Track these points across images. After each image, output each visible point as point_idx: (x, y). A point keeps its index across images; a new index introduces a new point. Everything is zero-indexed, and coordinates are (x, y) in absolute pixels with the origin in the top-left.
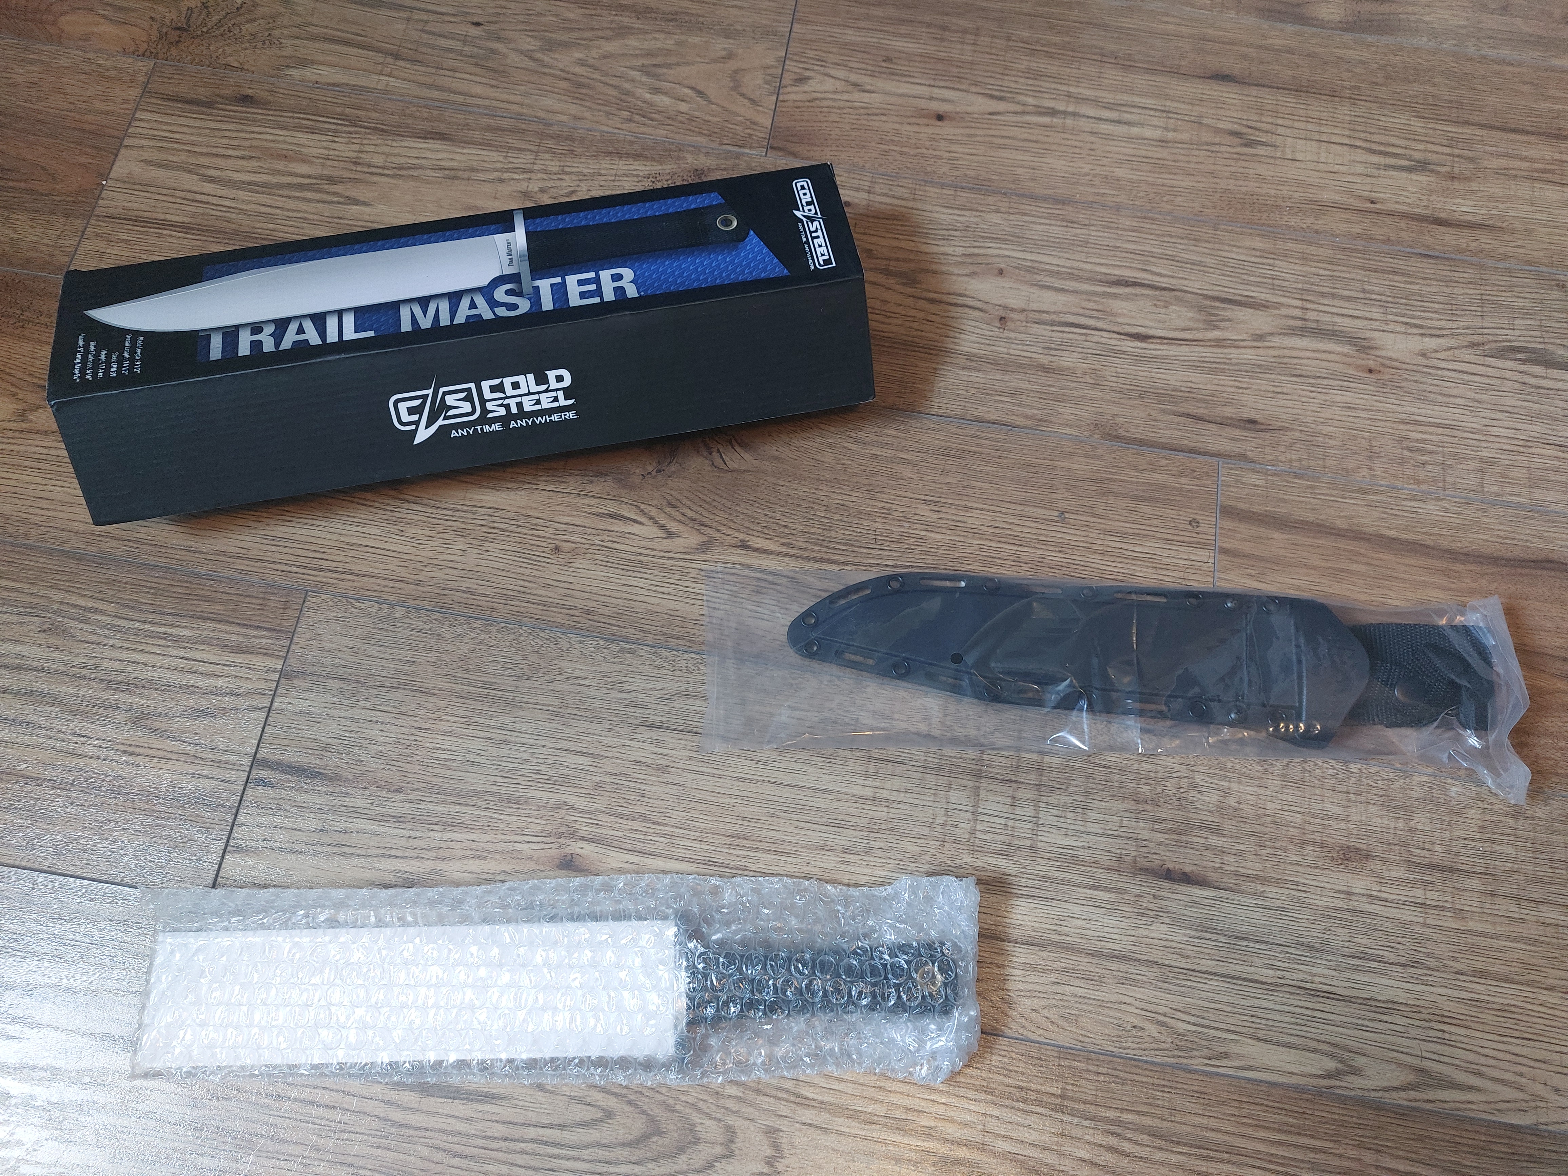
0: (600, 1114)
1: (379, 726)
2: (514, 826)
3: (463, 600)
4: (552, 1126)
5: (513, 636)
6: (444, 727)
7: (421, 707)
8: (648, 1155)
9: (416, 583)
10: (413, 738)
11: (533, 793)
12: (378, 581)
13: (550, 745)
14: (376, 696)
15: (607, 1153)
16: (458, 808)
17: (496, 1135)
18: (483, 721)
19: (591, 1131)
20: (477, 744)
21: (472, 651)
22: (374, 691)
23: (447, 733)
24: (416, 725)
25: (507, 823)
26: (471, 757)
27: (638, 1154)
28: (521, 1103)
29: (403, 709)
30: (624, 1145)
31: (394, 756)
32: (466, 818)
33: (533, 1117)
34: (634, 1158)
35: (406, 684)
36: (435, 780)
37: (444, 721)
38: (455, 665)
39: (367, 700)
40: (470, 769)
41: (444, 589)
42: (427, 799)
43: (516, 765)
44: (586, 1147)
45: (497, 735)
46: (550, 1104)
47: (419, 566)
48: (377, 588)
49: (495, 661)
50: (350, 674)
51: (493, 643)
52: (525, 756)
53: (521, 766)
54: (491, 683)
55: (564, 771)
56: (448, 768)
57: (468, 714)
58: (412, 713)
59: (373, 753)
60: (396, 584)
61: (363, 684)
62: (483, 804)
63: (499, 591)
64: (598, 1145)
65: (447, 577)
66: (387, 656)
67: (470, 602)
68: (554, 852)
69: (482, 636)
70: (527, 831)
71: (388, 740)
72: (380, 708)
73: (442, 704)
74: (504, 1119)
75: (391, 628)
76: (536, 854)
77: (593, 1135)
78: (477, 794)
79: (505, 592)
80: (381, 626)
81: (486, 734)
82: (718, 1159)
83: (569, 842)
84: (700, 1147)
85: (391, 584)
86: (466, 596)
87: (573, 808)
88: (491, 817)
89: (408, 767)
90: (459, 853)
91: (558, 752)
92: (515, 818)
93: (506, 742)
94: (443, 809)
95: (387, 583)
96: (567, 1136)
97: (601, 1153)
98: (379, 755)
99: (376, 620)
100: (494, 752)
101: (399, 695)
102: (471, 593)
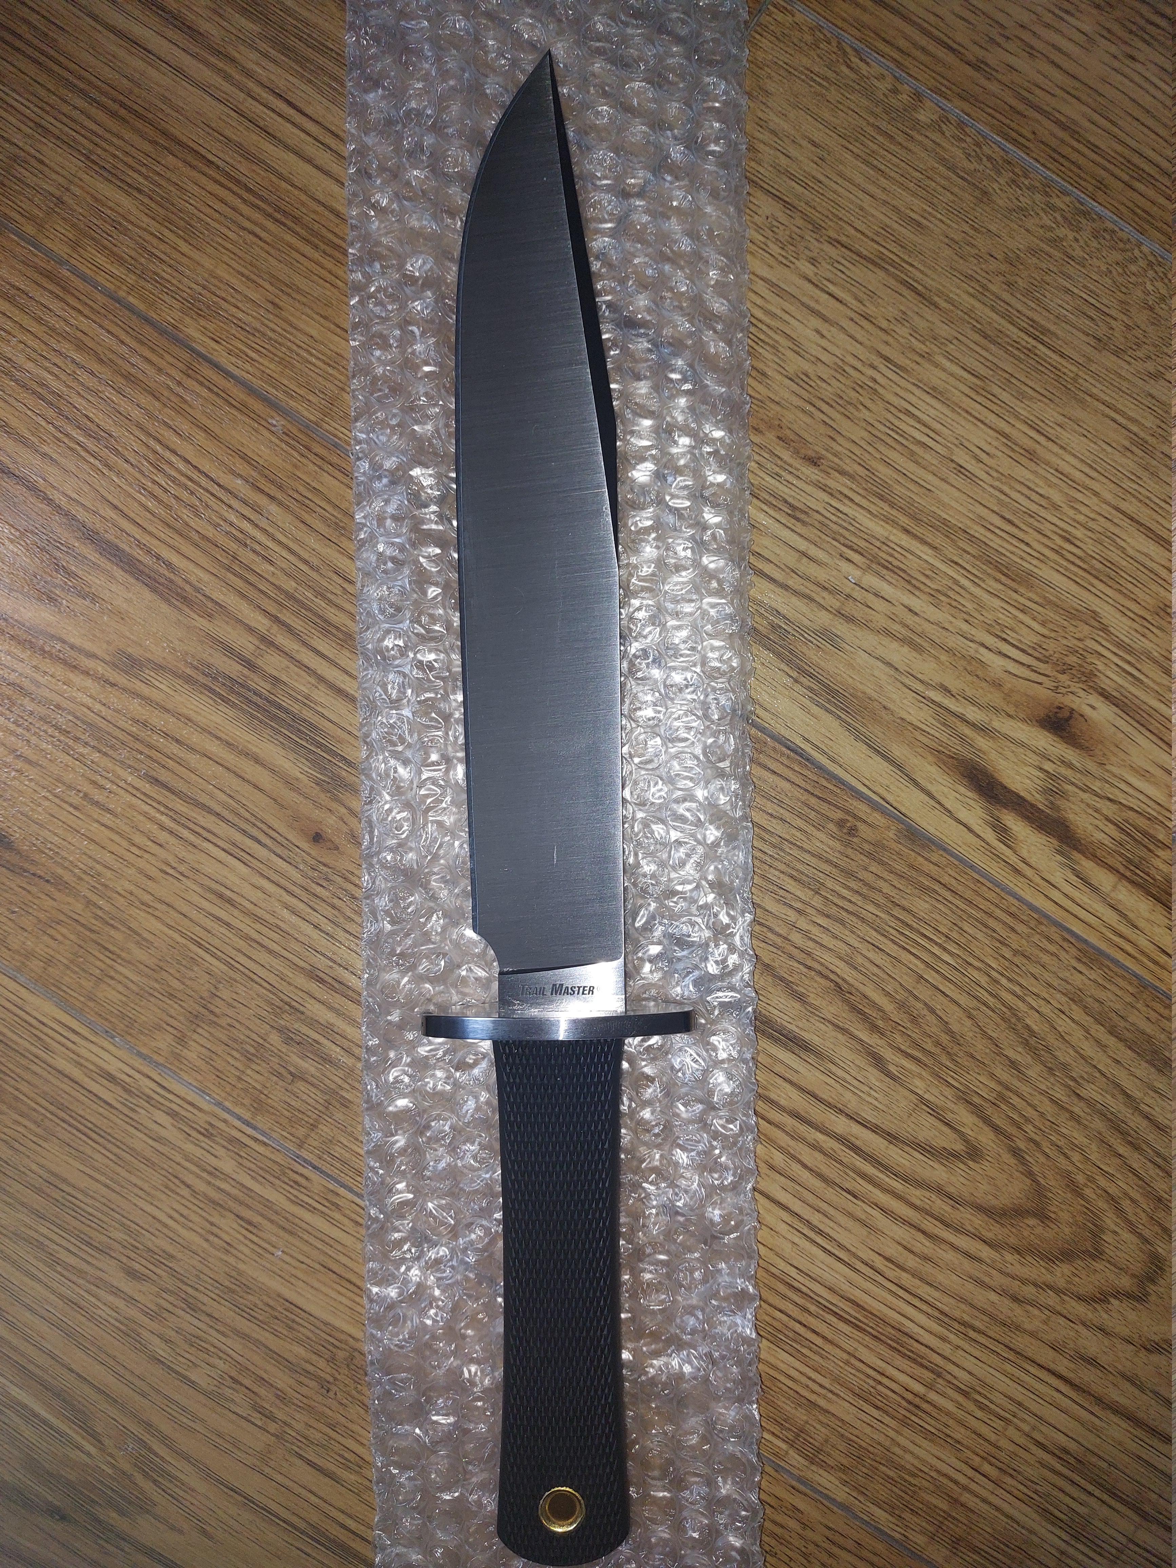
0: (959, 1147)
1: (816, 322)
2: (990, 617)
3: (1054, 143)
4: (875, 1129)
5: (1117, 256)
6: (935, 377)
7: (903, 319)
8: (1013, 1240)
9: (978, 65)
10: (870, 372)
11: (1046, 572)
12: (909, 30)
13: (1108, 496)
14: (833, 262)
15: (948, 1209)
16: (905, 541)
17: (783, 1102)
18: (1005, 396)
19: (936, 1165)
20: (979, 437)
21: (1033, 251)
22: (833, 252)
23: (934, 392)
24: (886, 351)
25: (981, 606)
26: (962, 457)
27: (994, 1231)
28: (839, 1072)
29: (871, 310)
30: (979, 1208)
31: (827, 392)
32: (912, 564)
33: (852, 1103)
34: (989, 1235)
35: (892, 263)
36: (884, 471)
37: (937, 365)
38: (993, 265)
39: (813, 261)
40: (952, 478)
41: (1024, 100)
42: (857, 499)
43: (1034, 507)
44: (920, 1184)
45: (1020, 433)
46: (887, 1095)
47: (994, 33)
48: (902, 43)
49: (1067, 291)
50: (799, 197)
51: (1078, 253)
52: (1057, 497)
53: (1043, 513)
54: (1045, 331)
55: (1114, 556)
56: (912, 456)
57: (983, 371)
58: (884, 324)
59: (791, 369)
60: (941, 53)
61: (817, 228)
62: (951, 552)
63: (1127, 153)
64: (939, 1190)
65: (1040, 79)
66: (878, 193)
67: (1066, 151)
68: (1043, 693)
69: (1062, 232)
70: (1011, 636)
71: (825, 357)
72: (832, 288)
73: (944, 330)
74: (803, 1084)
75: (901, 138)
76: (1010, 683)
77: (937, 1172)
78: (946, 528)
79: (1136, 160)
80: (884, 125)
81: (1002, 425)
82: (1118, 1294)
83: (1076, 687)
84: (1098, 1266)
85: (932, 47)
86: (1061, 134)
87: (1105, 629)
88: (956, 582)
89: (845, 426)
90: (881, 621)
91: (1117, 517)
92: (997, 603)
93: (1031, 455)
94: (879, 529)
95: (923, 41)
96: (895, 1155)
97: (940, 1205)
98: (800, 379)
99: (878, 110)
100: (1005, 465)
101: (874, 279)
102: (1075, 134)
